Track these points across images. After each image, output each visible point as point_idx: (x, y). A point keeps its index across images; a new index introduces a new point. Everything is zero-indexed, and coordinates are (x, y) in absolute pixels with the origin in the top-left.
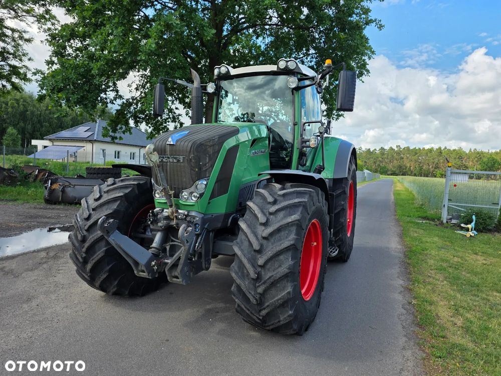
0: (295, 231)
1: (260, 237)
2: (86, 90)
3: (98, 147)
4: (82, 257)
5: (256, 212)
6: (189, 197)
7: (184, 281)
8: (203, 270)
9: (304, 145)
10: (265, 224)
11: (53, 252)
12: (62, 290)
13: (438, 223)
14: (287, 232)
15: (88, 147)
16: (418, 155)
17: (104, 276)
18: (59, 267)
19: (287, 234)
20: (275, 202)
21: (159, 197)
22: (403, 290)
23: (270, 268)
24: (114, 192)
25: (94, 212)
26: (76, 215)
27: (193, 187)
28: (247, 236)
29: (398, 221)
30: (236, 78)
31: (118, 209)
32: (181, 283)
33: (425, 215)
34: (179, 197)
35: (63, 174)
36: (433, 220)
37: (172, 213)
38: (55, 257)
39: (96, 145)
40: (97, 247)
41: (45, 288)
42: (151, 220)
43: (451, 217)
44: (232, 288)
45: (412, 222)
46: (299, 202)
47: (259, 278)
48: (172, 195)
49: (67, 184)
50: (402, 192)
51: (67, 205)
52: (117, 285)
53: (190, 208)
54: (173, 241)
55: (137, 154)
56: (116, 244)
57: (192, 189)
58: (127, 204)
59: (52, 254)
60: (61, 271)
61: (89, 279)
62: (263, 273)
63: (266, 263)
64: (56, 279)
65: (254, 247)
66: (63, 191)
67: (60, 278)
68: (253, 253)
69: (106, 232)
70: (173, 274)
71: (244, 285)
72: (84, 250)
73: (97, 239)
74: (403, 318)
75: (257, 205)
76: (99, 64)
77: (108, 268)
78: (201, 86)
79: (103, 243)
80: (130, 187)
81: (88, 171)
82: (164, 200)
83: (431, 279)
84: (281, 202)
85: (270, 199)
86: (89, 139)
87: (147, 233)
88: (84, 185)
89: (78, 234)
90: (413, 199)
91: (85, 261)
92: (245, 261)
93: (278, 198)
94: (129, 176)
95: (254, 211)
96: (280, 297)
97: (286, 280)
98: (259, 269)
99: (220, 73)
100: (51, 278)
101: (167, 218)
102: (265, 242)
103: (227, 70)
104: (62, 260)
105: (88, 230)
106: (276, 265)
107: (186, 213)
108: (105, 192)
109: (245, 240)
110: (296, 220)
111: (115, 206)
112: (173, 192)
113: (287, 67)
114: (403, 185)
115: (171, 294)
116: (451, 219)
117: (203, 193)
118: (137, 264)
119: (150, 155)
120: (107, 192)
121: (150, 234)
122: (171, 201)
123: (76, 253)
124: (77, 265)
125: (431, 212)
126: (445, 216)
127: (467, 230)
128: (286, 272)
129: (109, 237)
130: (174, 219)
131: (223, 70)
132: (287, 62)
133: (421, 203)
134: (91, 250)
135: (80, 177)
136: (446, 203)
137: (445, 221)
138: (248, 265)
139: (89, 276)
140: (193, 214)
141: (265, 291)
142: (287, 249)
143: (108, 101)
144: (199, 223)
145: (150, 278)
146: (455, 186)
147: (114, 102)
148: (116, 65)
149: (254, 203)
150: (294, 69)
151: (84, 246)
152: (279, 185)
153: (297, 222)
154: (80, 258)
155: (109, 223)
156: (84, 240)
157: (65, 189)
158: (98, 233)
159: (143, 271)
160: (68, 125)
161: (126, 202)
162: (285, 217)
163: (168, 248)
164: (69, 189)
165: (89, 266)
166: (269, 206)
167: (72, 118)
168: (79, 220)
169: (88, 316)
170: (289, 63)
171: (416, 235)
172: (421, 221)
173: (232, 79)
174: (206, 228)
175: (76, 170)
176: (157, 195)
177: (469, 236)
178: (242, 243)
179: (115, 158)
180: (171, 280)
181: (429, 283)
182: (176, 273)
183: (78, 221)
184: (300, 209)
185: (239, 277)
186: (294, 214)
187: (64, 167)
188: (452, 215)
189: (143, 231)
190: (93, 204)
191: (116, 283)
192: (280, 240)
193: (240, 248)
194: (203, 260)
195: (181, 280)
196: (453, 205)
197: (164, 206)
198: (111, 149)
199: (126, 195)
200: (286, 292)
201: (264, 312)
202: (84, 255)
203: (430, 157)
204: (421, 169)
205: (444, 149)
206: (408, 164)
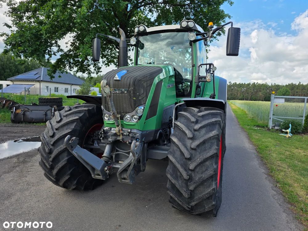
0: (216, 143)
1: (189, 148)
2: (37, 44)
3: (43, 85)
4: (49, 165)
5: (184, 129)
6: (131, 119)
7: (131, 181)
8: (141, 171)
9: (200, 80)
10: (193, 139)
11: (22, 158)
12: (32, 188)
13: (267, 129)
14: (210, 144)
15: (37, 85)
16: (242, 87)
17: (67, 178)
18: (28, 169)
19: (210, 145)
20: (197, 122)
21: (108, 119)
22: (266, 176)
23: (199, 171)
24: (71, 116)
25: (57, 131)
26: (43, 134)
27: (134, 112)
28: (179, 148)
29: (242, 128)
30: (150, 34)
31: (75, 128)
32: (129, 183)
33: (257, 124)
34: (123, 119)
35: (22, 103)
36: (263, 127)
37: (119, 131)
38: (24, 162)
39: (42, 84)
40: (60, 157)
41: (20, 187)
42: (103, 136)
43: (274, 125)
44: (168, 186)
45: (252, 129)
46: (216, 121)
47: (190, 179)
48: (119, 118)
49: (26, 109)
50: (237, 110)
51: (27, 123)
52: (77, 184)
53: (131, 127)
54: (117, 151)
55: (69, 89)
56: (78, 156)
57: (134, 113)
58: (81, 124)
59: (21, 159)
60: (30, 173)
61: (55, 180)
62: (193, 175)
63: (196, 167)
64: (27, 179)
65: (186, 156)
66: (24, 114)
67: (29, 178)
68: (184, 160)
69: (71, 147)
70: (122, 177)
71: (178, 184)
72: (51, 159)
73: (61, 151)
74: (276, 198)
75: (183, 124)
76: (46, 27)
77: (69, 172)
78: (126, 40)
79: (65, 154)
80: (83, 112)
81: (40, 101)
82: (112, 121)
83: (281, 168)
84: (201, 121)
85: (193, 119)
86: (37, 80)
87: (95, 145)
88: (38, 110)
89: (46, 148)
90: (246, 114)
91: (52, 168)
92: (179, 166)
93: (198, 118)
94: (80, 104)
95: (182, 128)
96: (207, 192)
97: (211, 180)
98: (190, 172)
99: (139, 30)
100: (23, 179)
101: (115, 135)
102: (193, 152)
103: (144, 28)
104: (29, 164)
105: (53, 145)
106: (204, 169)
107: (129, 131)
108: (64, 116)
109: (177, 150)
110: (216, 135)
111: (73, 126)
112: (120, 115)
113: (187, 26)
114: (235, 106)
115: (113, 187)
116: (274, 126)
117: (141, 116)
118: (93, 169)
119: (104, 88)
120: (66, 116)
121: (97, 145)
122: (118, 122)
123: (45, 161)
124: (45, 170)
125: (260, 122)
126: (271, 125)
127: (287, 133)
128: (212, 174)
129: (72, 150)
130: (120, 135)
131: (142, 28)
132: (188, 22)
133: (252, 117)
134: (56, 159)
135: (34, 105)
136: (271, 116)
137: (271, 128)
138: (181, 170)
139: (54, 178)
140: (135, 131)
141: (195, 188)
142: (212, 157)
143: (52, 53)
144: (139, 137)
145: (104, 179)
146: (277, 106)
147: (56, 54)
148: (58, 28)
149: (180, 122)
150: (192, 27)
151: (51, 156)
152: (197, 109)
153: (217, 136)
154: (48, 165)
155: (73, 140)
156: (50, 152)
157: (26, 113)
158: (62, 147)
159: (99, 175)
160: (22, 71)
161: (80, 123)
162: (207, 132)
163: (114, 156)
164: (28, 113)
165: (55, 172)
166: (193, 124)
167: (25, 66)
168: (46, 138)
169: (56, 208)
170: (189, 23)
171: (257, 137)
172: (256, 128)
173: (147, 35)
174: (143, 141)
175: (30, 100)
176: (105, 118)
177: (288, 137)
178: (175, 152)
179: (55, 92)
180: (121, 181)
181: (282, 171)
182: (125, 176)
183: (44, 138)
184: (217, 126)
185: (174, 178)
186: (213, 131)
187: (22, 98)
188: (275, 124)
189: (92, 143)
190: (56, 126)
191: (75, 182)
192: (205, 150)
193: (173, 156)
194: (141, 164)
195: (129, 181)
196: (275, 118)
197: (111, 126)
198: (52, 86)
199: (80, 118)
200: (212, 189)
201: (193, 204)
202: (51, 163)
203: (249, 89)
204: (244, 96)
205: (256, 84)
206: (236, 93)
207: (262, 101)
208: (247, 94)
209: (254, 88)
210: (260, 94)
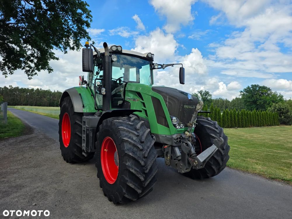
99: (117, 50)
113: (151, 57)
131: (120, 48)
203: (33, 94)
204: (28, 101)
205: (40, 90)
206: (19, 98)
207: (47, 106)
208: (31, 100)
209: (39, 94)
210: (45, 100)
